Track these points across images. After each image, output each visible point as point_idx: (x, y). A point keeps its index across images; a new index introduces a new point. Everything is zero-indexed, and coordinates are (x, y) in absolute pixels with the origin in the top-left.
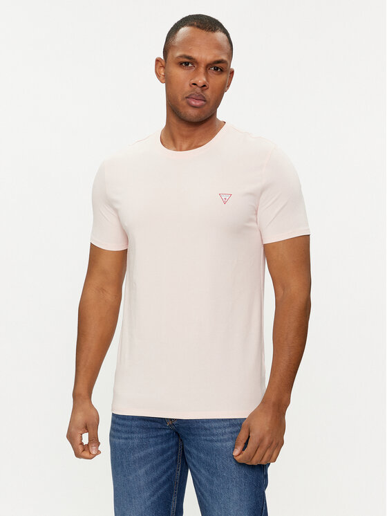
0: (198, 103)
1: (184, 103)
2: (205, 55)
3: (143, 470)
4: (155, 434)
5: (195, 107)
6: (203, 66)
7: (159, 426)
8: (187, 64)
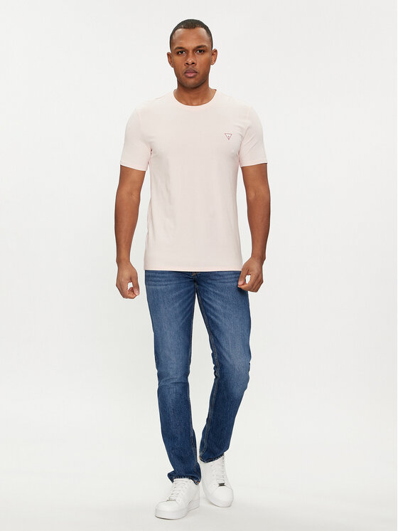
0: (192, 75)
1: (184, 77)
2: (190, 44)
3: (178, 304)
4: (184, 281)
5: (191, 78)
6: (191, 51)
7: (187, 276)
8: (182, 52)
